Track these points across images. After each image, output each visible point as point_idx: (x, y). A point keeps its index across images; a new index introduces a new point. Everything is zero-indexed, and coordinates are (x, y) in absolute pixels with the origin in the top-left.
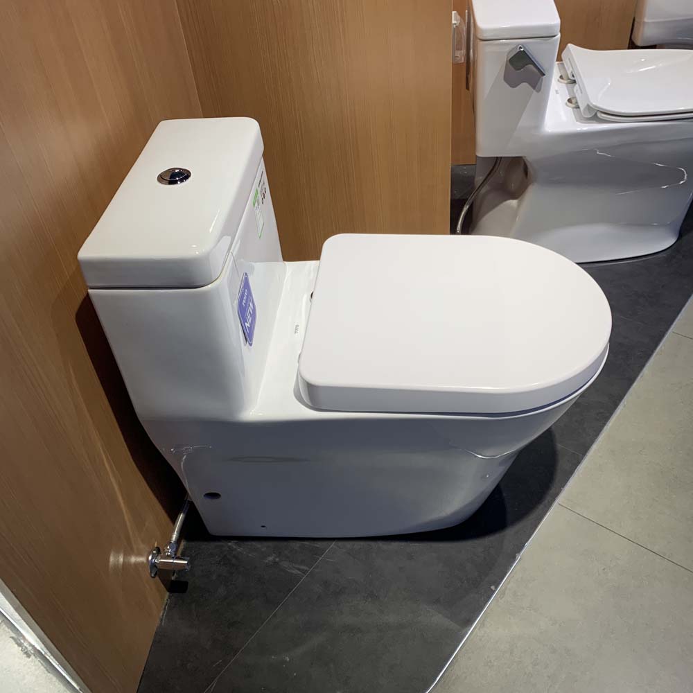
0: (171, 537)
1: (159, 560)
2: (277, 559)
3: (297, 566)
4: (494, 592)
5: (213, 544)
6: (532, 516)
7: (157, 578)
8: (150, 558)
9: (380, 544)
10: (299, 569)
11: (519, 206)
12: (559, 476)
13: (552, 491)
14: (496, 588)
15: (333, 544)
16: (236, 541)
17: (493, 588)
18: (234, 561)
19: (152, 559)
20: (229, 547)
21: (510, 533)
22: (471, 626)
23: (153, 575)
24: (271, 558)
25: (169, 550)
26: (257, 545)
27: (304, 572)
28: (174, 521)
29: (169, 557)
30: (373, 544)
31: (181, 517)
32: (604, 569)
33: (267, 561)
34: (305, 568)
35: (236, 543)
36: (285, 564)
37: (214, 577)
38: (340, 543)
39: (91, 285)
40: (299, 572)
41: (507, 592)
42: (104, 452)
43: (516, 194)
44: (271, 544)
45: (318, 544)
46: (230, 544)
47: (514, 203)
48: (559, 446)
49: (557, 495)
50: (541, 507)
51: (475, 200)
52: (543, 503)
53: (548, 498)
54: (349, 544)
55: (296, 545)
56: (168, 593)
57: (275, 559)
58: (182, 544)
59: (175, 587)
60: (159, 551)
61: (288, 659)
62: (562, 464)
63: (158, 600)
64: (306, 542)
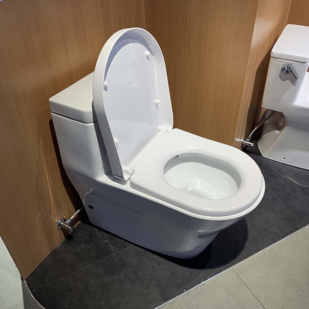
0: (71, 217)
1: (62, 223)
2: (109, 242)
3: (114, 248)
4: (184, 292)
5: (89, 227)
6: (217, 269)
7: (61, 230)
8: (60, 221)
9: (150, 254)
11: (279, 134)
12: (239, 257)
13: (233, 262)
14: (186, 291)
15: (132, 246)
16: (98, 229)
17: (184, 290)
18: (93, 236)
19: (61, 222)
20: (94, 230)
21: (204, 272)
22: (167, 302)
23: (59, 228)
24: (106, 241)
25: (68, 221)
26: (105, 234)
27: (116, 251)
28: (76, 210)
29: (67, 224)
30: (147, 252)
31: (79, 211)
32: (237, 305)
33: (105, 241)
35: (97, 230)
36: (110, 246)
37: (83, 239)
38: (135, 246)
39: (53, 111)
40: (114, 251)
41: (189, 295)
42: (48, 174)
43: (280, 129)
44: (109, 235)
45: (127, 243)
46: (95, 229)
47: (278, 132)
48: (247, 244)
49: (234, 264)
50: (224, 266)
51: (263, 125)
52: (226, 265)
53: (229, 264)
54: (138, 248)
55: (119, 240)
56: (65, 238)
57: (108, 242)
58: (79, 222)
59: (69, 237)
60: (65, 220)
61: (92, 281)
62: (244, 252)
63: (59, 239)
64: (122, 241)
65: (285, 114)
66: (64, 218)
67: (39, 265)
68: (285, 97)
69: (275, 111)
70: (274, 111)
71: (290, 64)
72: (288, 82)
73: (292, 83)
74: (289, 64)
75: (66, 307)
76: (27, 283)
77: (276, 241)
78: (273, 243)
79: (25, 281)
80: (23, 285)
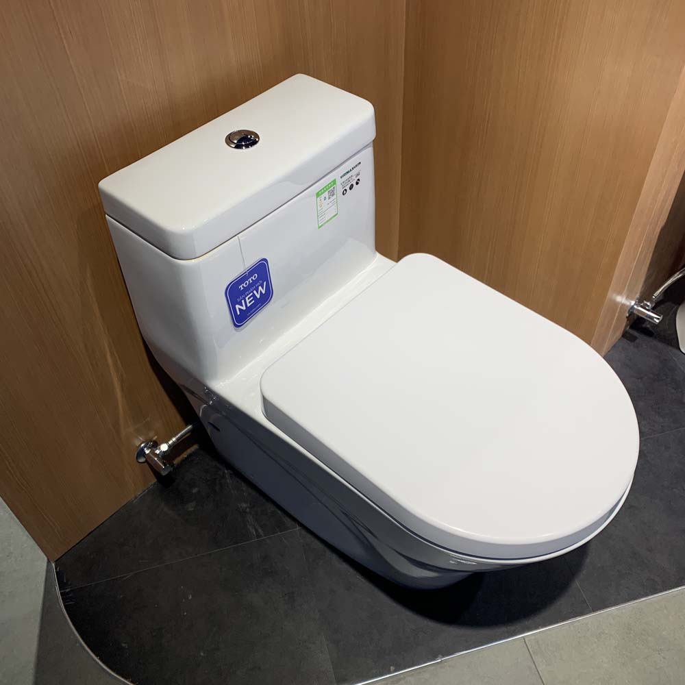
0: (171, 439)
1: (147, 451)
2: (248, 510)
3: (257, 527)
4: (389, 672)
5: (214, 463)
8: (143, 445)
9: (334, 558)
10: (256, 531)
12: (546, 614)
13: (527, 623)
14: (395, 671)
15: (298, 528)
16: (231, 472)
17: (392, 668)
18: (217, 488)
19: (145, 447)
20: (224, 473)
23: (140, 461)
24: (244, 505)
26: (244, 486)
27: (258, 536)
29: (157, 455)
30: (328, 553)
31: (190, 427)
33: (239, 505)
34: (261, 532)
35: (230, 474)
36: (250, 518)
37: (195, 490)
38: (303, 532)
39: (109, 213)
40: (255, 533)
41: (402, 682)
44: (253, 493)
45: (287, 521)
46: (226, 471)
48: (576, 584)
49: (529, 629)
50: (503, 629)
52: (509, 628)
53: (518, 626)
54: (309, 538)
55: (270, 508)
56: (156, 480)
57: (246, 508)
58: (194, 448)
60: (156, 445)
61: (190, 598)
62: (562, 603)
63: (136, 485)
64: (279, 512)
66: (154, 439)
75: (123, 645)
76: (56, 569)
77: (655, 591)
78: (647, 595)
79: (53, 565)
80: (48, 571)
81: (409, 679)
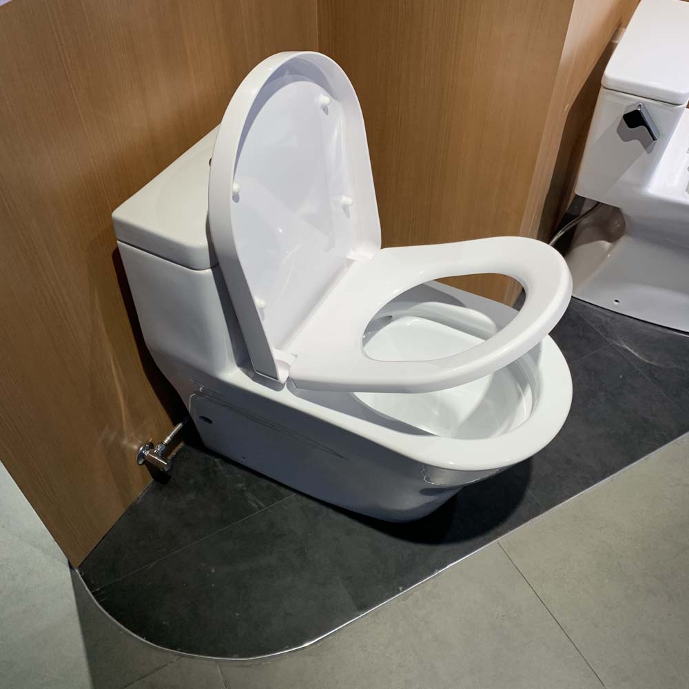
0: (165, 438)
1: (147, 453)
2: (245, 488)
3: (256, 500)
4: (399, 592)
5: (203, 455)
6: (467, 544)
7: (145, 466)
8: (141, 449)
9: (331, 511)
10: (257, 504)
11: (609, 250)
12: (512, 518)
13: (499, 529)
14: (403, 590)
15: (294, 494)
16: (221, 460)
17: (401, 588)
18: (212, 475)
19: (143, 450)
20: (214, 461)
21: (441, 549)
22: (366, 611)
23: (140, 463)
24: (240, 485)
25: (159, 448)
26: (236, 469)
27: (260, 508)
28: (175, 424)
29: (156, 454)
30: (324, 509)
31: (180, 425)
32: (504, 616)
33: (236, 486)
34: (262, 505)
35: (220, 462)
36: (249, 495)
37: (191, 482)
38: (299, 497)
39: (120, 238)
40: (256, 506)
41: (410, 597)
42: (114, 361)
43: (612, 238)
44: (246, 473)
45: (282, 490)
46: (216, 460)
47: (607, 245)
48: (529, 493)
49: (501, 534)
50: (481, 539)
51: (575, 227)
52: (485, 537)
53: (492, 533)
54: (305, 501)
55: (265, 483)
56: (153, 480)
57: (243, 487)
58: (181, 445)
59: (160, 477)
60: (152, 446)
61: (213, 571)
62: (522, 509)
63: (140, 483)
64: (273, 484)
65: (626, 211)
66: (150, 441)
67: (103, 538)
68: (628, 176)
69: (603, 204)
70: (599, 203)
71: (644, 105)
72: (636, 144)
73: (645, 147)
74: (640, 105)
75: (164, 623)
76: (81, 574)
77: (588, 485)
78: (583, 489)
79: (77, 571)
80: (74, 577)
81: (415, 593)
